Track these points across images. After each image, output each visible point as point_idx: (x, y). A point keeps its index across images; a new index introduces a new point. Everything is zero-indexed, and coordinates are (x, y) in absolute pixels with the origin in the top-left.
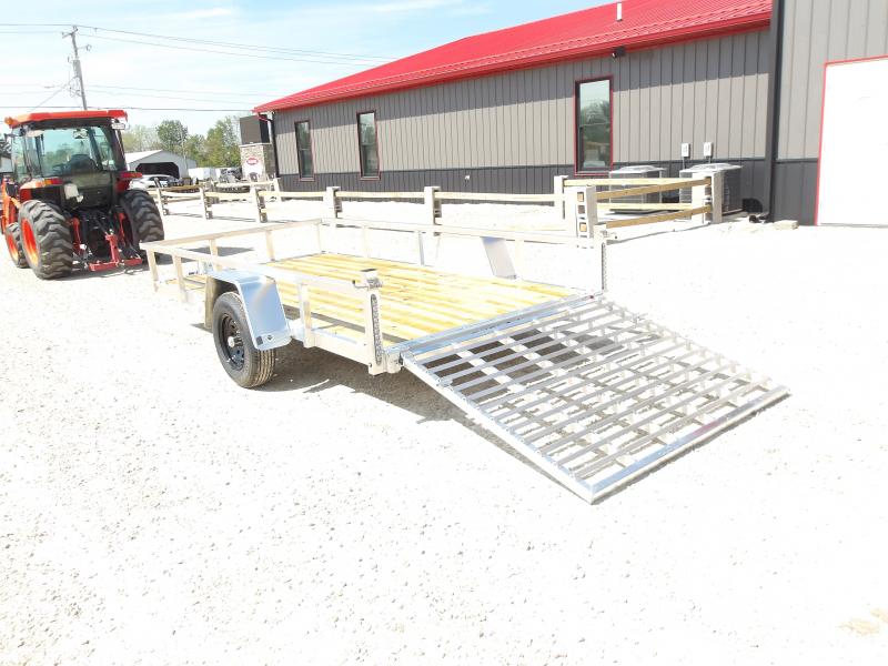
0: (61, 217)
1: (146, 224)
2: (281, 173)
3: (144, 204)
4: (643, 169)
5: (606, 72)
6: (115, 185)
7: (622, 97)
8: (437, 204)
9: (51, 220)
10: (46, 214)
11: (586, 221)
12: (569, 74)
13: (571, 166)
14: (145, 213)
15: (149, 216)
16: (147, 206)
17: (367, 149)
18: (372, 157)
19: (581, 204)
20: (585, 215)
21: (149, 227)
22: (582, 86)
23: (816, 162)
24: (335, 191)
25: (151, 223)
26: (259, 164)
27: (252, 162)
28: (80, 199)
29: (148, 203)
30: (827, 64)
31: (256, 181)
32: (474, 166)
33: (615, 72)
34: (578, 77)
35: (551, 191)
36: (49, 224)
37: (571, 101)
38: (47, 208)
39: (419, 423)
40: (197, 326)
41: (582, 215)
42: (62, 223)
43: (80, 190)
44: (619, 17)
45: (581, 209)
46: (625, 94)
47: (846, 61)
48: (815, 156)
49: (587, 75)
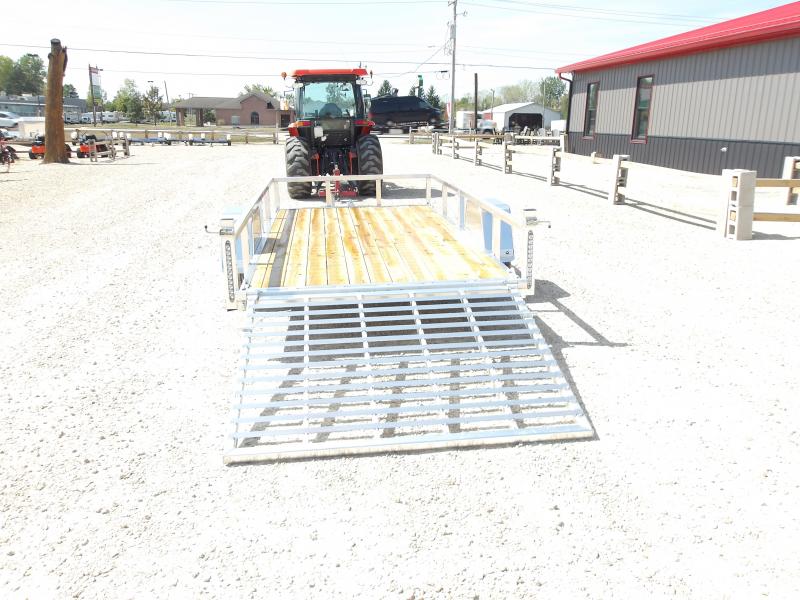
0: (306, 152)
3: (370, 147)
6: (353, 130)
9: (298, 153)
10: (296, 148)
11: (737, 209)
14: (369, 155)
16: (373, 149)
17: (641, 116)
19: (735, 189)
28: (324, 139)
29: (373, 146)
32: (733, 138)
36: (296, 156)
38: (299, 144)
41: (734, 202)
42: (306, 156)
43: (325, 132)
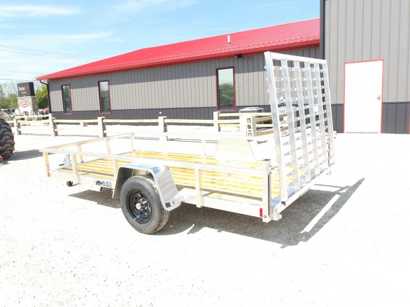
1: (5, 138)
2: (52, 111)
3: (3, 126)
4: (255, 109)
5: (231, 65)
7: (240, 76)
8: (165, 125)
11: (252, 132)
12: (213, 65)
13: (215, 107)
14: (4, 131)
15: (6, 133)
16: (5, 128)
17: (104, 99)
18: (106, 103)
19: (249, 124)
20: (252, 130)
21: (7, 139)
22: (219, 71)
23: (343, 105)
24: (103, 119)
25: (8, 137)
26: (29, 106)
27: (25, 106)
29: (5, 126)
30: (346, 63)
31: (28, 115)
32: (164, 107)
33: (236, 65)
34: (217, 67)
35: (213, 119)
37: (214, 77)
39: (282, 247)
40: (71, 195)
41: (250, 130)
44: (229, 42)
45: (249, 127)
46: (241, 75)
47: (362, 61)
48: (342, 103)
49: (222, 66)
